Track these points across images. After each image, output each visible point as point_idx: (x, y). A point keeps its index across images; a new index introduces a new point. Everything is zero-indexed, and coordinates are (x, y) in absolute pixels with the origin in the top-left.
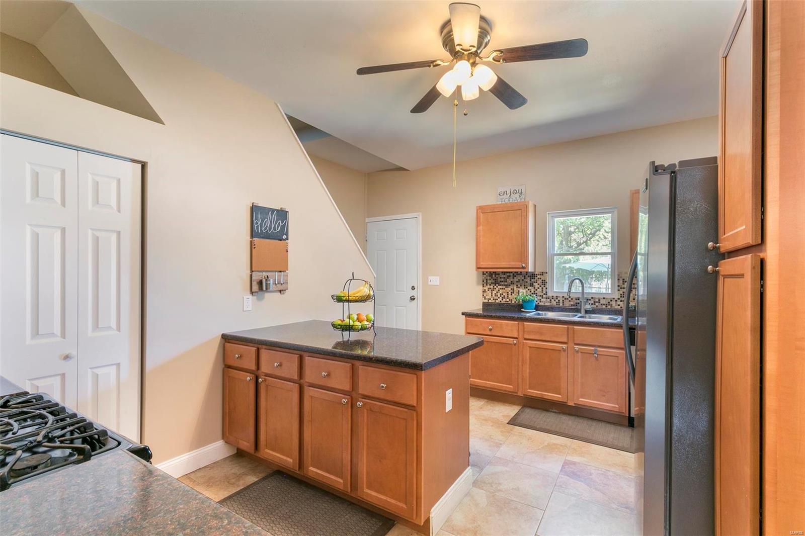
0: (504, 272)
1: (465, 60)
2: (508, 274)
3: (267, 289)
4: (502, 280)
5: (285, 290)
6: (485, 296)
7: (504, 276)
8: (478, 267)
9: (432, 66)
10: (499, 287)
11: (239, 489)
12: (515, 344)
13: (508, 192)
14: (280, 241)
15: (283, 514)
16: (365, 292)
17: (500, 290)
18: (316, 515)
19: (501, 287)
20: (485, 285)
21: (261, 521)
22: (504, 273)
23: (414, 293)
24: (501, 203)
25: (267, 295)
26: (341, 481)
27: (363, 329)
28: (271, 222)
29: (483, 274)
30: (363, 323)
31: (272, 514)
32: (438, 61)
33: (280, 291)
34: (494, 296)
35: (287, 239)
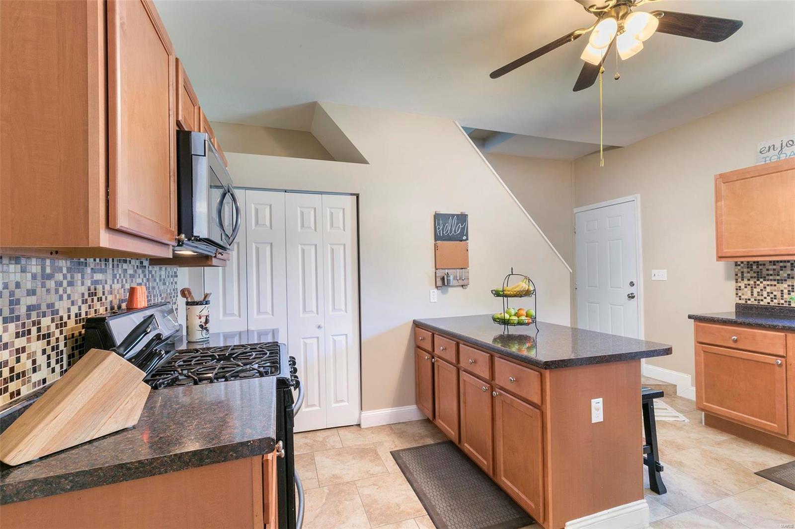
0: (774, 261)
1: (612, 16)
2: (781, 264)
3: (448, 284)
4: (771, 272)
5: (467, 285)
6: (740, 294)
7: (774, 267)
8: (720, 255)
9: (572, 40)
10: (765, 283)
11: (418, 445)
12: (780, 365)
13: (778, 146)
14: (461, 242)
15: (440, 475)
16: (522, 287)
17: (767, 287)
18: (465, 486)
19: (769, 283)
20: (740, 280)
21: (423, 474)
22: (774, 263)
23: (632, 290)
24: (764, 163)
25: (450, 289)
26: (485, 463)
27: (520, 323)
28: (452, 226)
29: (736, 265)
30: (521, 318)
31: (432, 471)
32: (576, 32)
33: (462, 286)
34: (755, 294)
35: (467, 239)
